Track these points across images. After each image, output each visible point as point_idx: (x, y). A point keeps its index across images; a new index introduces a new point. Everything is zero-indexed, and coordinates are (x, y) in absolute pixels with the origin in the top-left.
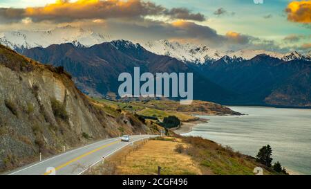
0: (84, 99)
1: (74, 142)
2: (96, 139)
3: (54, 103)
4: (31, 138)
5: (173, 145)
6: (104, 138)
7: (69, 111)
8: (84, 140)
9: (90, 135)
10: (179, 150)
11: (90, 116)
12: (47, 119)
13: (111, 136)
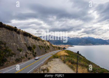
0: (52, 45)
1: (51, 51)
2: (54, 51)
3: (48, 46)
4: (45, 51)
5: (64, 51)
6: (55, 50)
7: (50, 47)
8: (52, 51)
9: (53, 50)
10: (65, 52)
11: (53, 48)
12: (47, 48)
13: (56, 50)
